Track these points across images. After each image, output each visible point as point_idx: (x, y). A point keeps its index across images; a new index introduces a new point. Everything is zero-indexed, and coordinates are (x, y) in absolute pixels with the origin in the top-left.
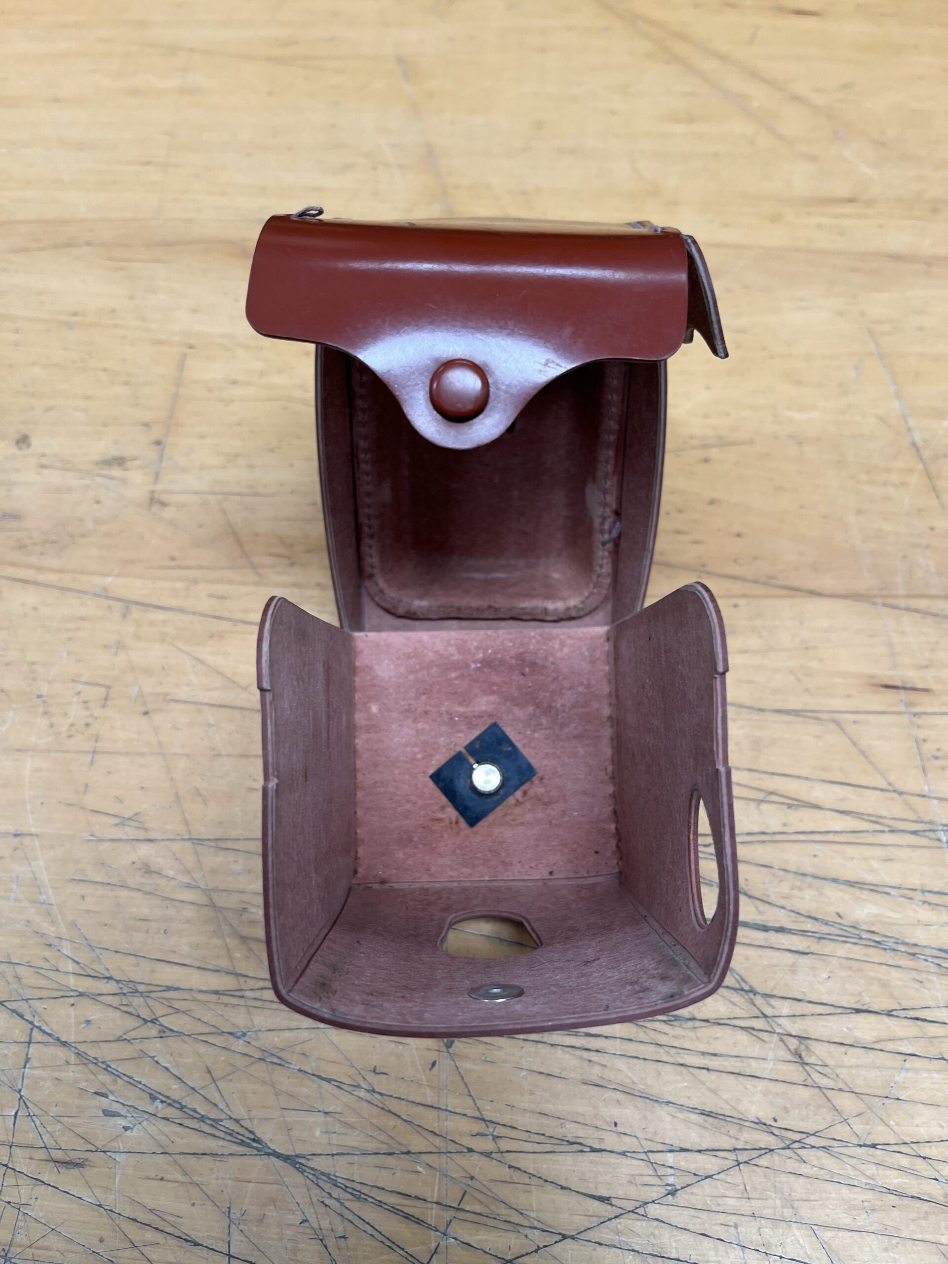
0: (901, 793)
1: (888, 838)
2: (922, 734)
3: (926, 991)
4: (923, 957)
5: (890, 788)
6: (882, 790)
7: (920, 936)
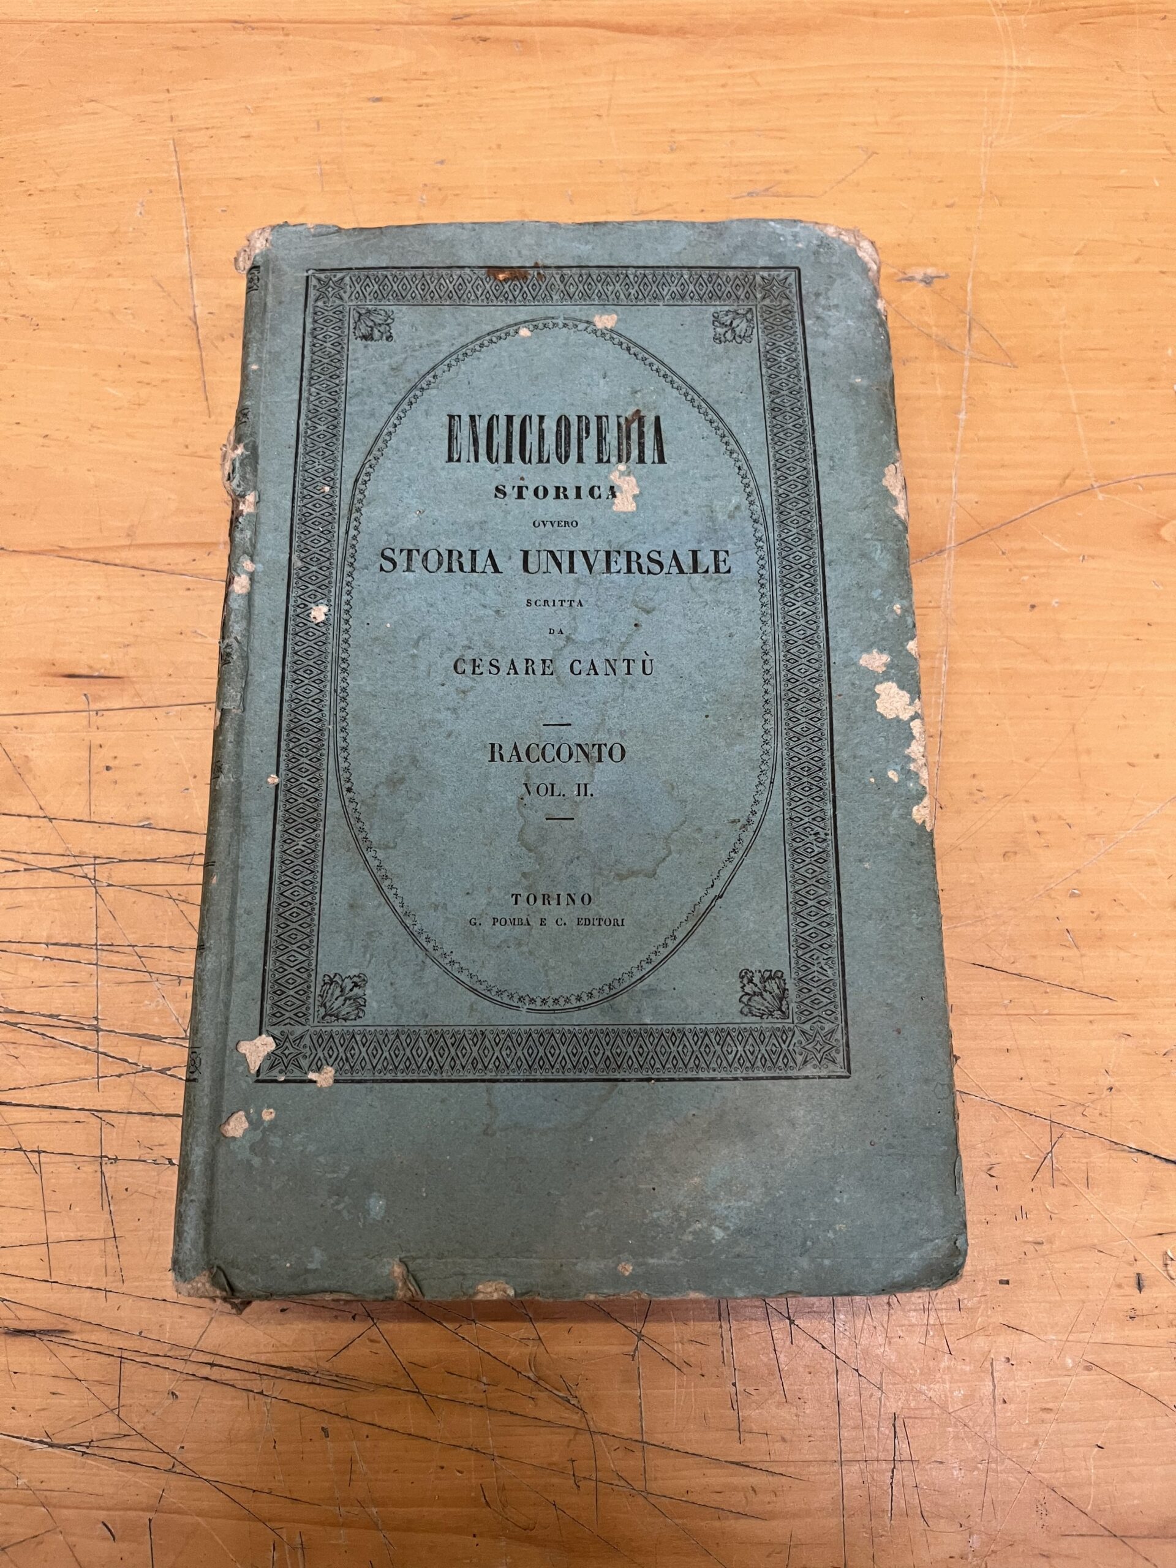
0: (51, 820)
1: (22, 879)
2: (98, 737)
3: (20, 1068)
4: (27, 1027)
5: (41, 813)
6: (29, 817)
7: (30, 1001)
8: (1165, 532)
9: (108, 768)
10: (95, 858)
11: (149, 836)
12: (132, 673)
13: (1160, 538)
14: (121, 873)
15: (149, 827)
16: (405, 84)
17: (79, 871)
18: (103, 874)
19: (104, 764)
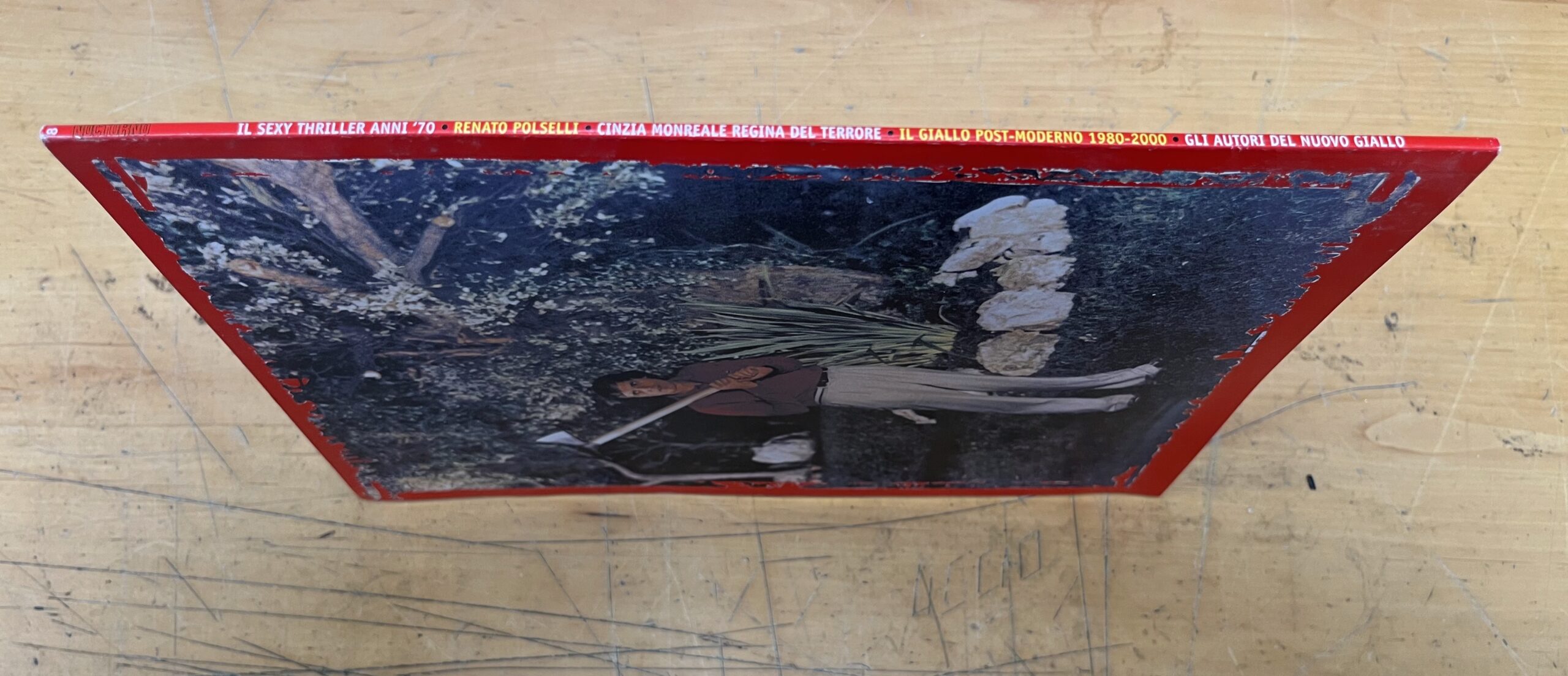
8: (1370, 432)
9: (623, 583)
10: (617, 647)
11: (653, 635)
12: (636, 514)
13: (1364, 436)
14: (634, 659)
15: (653, 627)
16: (821, 38)
17: (606, 657)
18: (623, 659)
19: (618, 581)
